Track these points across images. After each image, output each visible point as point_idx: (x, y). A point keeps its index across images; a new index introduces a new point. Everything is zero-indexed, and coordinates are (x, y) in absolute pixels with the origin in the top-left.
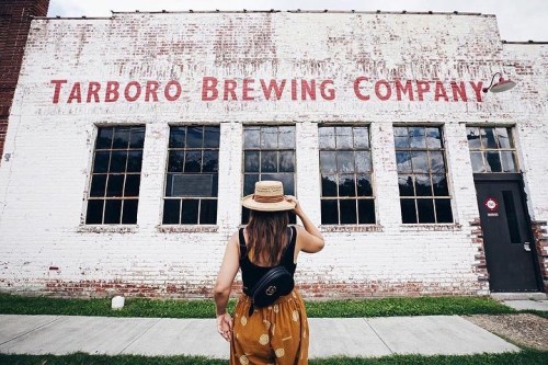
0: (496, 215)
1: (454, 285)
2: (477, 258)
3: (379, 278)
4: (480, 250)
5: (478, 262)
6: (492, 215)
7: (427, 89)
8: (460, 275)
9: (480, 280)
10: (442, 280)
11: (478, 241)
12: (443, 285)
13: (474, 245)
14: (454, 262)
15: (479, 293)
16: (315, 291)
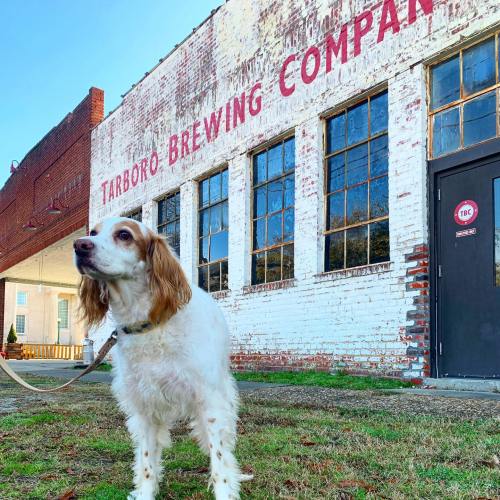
0: (472, 232)
1: (372, 359)
2: (409, 316)
3: (290, 347)
4: (416, 301)
5: (412, 323)
6: (466, 233)
7: (369, 27)
8: (382, 345)
9: (411, 353)
10: (357, 353)
11: (416, 287)
12: (357, 360)
13: (407, 294)
14: (377, 324)
15: (406, 374)
16: (238, 363)
